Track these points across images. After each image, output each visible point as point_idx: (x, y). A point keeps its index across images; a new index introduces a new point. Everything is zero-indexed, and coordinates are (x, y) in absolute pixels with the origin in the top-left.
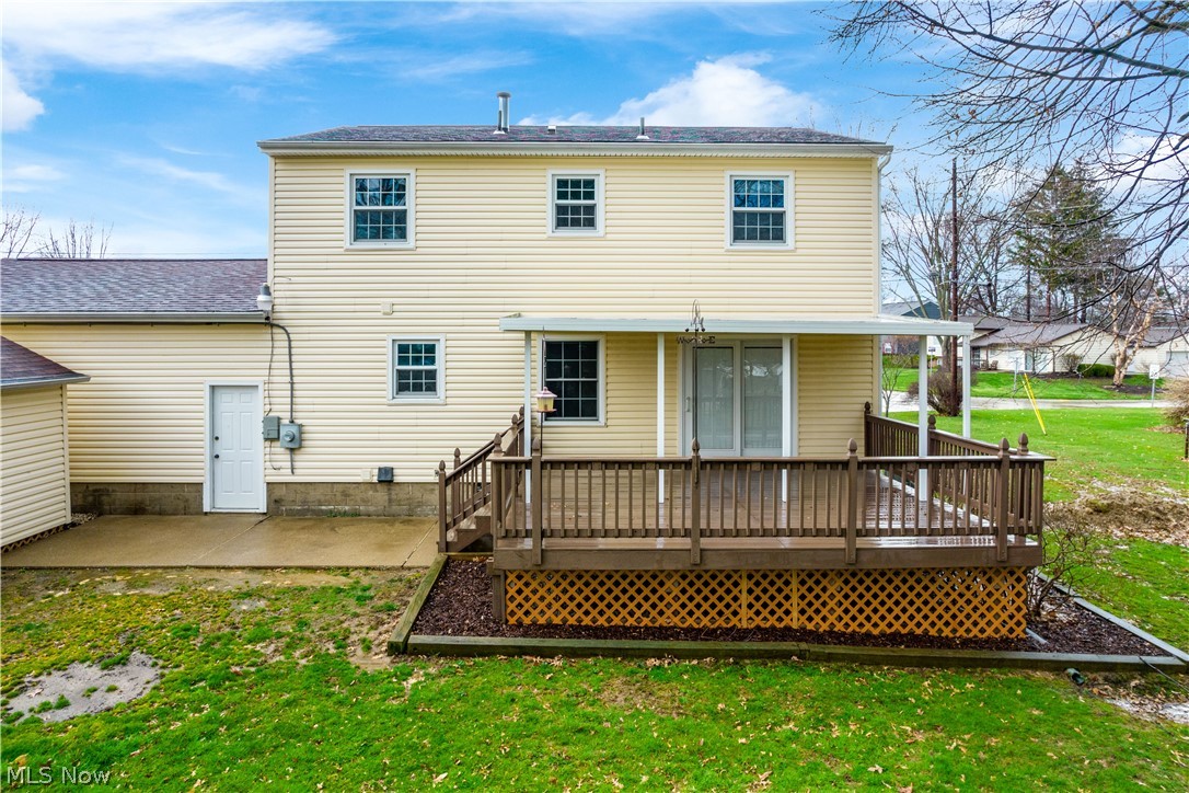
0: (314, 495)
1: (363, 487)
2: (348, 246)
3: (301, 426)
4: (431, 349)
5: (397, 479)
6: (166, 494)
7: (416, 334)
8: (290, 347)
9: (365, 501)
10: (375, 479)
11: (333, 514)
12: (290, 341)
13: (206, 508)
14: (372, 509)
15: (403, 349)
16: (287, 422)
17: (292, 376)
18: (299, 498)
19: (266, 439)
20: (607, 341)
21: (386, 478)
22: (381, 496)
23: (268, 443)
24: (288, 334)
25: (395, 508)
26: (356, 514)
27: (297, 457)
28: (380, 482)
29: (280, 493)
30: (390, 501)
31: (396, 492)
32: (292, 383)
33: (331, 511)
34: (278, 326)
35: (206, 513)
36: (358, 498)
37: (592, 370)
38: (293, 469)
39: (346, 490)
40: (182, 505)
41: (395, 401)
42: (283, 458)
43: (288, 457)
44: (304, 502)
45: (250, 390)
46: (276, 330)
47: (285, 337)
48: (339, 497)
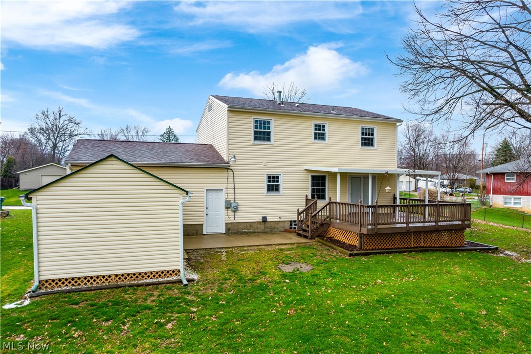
0: (241, 226)
1: (256, 223)
2: (253, 143)
3: (238, 203)
4: (278, 177)
5: (268, 220)
6: (189, 228)
7: (274, 173)
8: (234, 176)
9: (257, 228)
10: (261, 221)
11: (246, 233)
12: (234, 174)
13: (204, 233)
14: (259, 230)
15: (269, 177)
16: (233, 202)
17: (234, 186)
18: (236, 228)
19: (226, 208)
20: (329, 176)
21: (264, 220)
22: (262, 226)
23: (226, 209)
24: (233, 171)
25: (266, 230)
26: (254, 232)
27: (236, 214)
28: (262, 221)
29: (230, 226)
30: (265, 227)
31: (267, 225)
32: (234, 189)
33: (246, 232)
34: (230, 169)
35: (204, 235)
36: (255, 227)
37: (324, 185)
38: (235, 218)
39: (251, 224)
40: (195, 232)
41: (268, 194)
42: (231, 215)
43: (233, 214)
44: (237, 229)
45: (220, 191)
46: (229, 170)
47: (232, 173)
48: (249, 227)
